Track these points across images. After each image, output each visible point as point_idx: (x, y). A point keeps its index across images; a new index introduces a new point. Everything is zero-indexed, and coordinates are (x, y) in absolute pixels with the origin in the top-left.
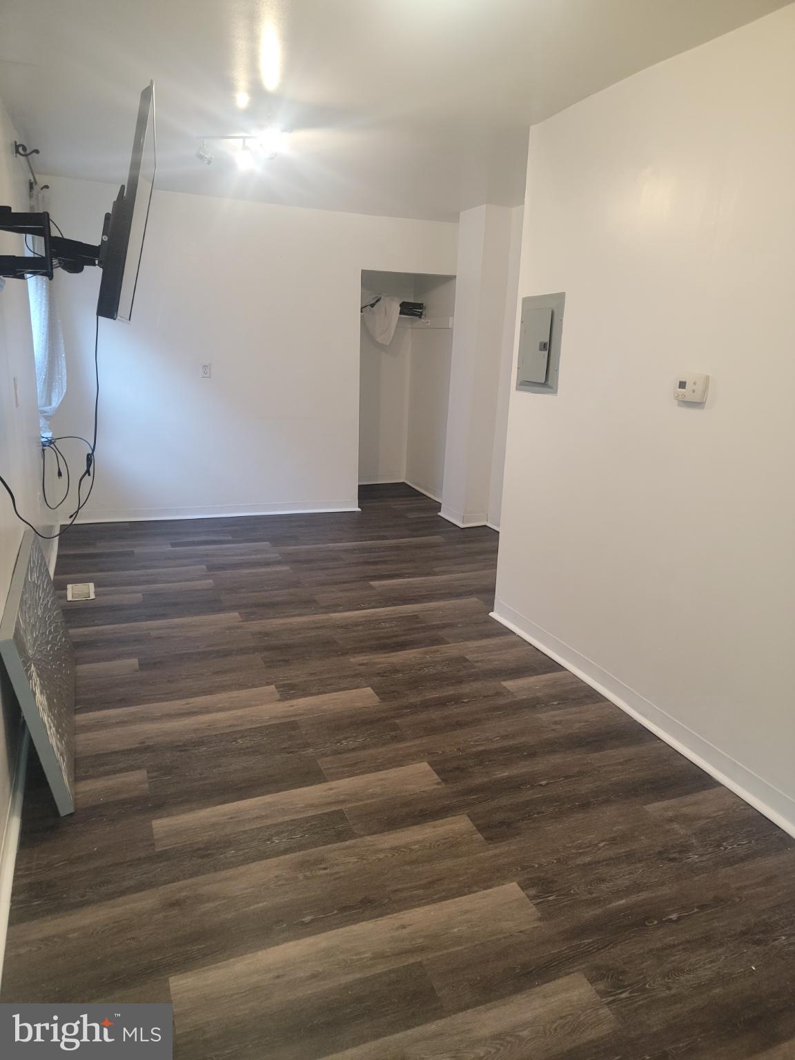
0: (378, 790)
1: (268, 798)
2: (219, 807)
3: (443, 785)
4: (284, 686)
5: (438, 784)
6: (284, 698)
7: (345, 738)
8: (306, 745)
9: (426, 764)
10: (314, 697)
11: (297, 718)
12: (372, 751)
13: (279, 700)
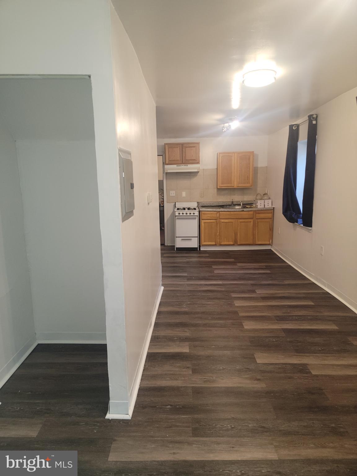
0: (264, 324)
1: (302, 328)
2: (318, 328)
3: (242, 322)
4: (307, 373)
5: (243, 322)
6: (305, 365)
7: (273, 342)
8: (290, 342)
9: (245, 328)
10: (288, 362)
11: (296, 354)
12: (264, 335)
13: (308, 364)
